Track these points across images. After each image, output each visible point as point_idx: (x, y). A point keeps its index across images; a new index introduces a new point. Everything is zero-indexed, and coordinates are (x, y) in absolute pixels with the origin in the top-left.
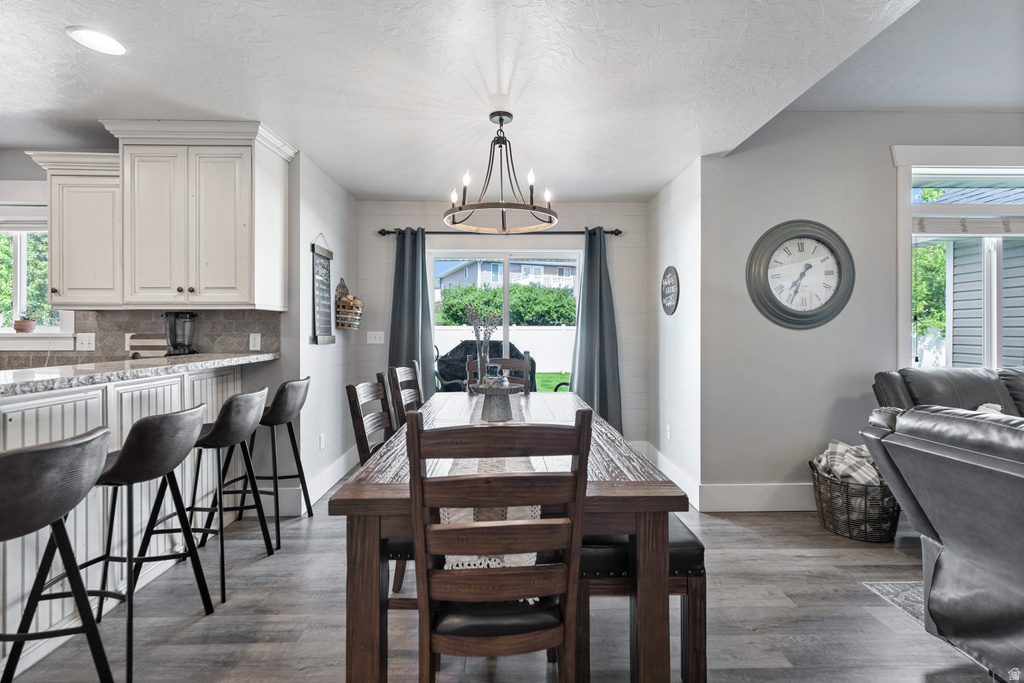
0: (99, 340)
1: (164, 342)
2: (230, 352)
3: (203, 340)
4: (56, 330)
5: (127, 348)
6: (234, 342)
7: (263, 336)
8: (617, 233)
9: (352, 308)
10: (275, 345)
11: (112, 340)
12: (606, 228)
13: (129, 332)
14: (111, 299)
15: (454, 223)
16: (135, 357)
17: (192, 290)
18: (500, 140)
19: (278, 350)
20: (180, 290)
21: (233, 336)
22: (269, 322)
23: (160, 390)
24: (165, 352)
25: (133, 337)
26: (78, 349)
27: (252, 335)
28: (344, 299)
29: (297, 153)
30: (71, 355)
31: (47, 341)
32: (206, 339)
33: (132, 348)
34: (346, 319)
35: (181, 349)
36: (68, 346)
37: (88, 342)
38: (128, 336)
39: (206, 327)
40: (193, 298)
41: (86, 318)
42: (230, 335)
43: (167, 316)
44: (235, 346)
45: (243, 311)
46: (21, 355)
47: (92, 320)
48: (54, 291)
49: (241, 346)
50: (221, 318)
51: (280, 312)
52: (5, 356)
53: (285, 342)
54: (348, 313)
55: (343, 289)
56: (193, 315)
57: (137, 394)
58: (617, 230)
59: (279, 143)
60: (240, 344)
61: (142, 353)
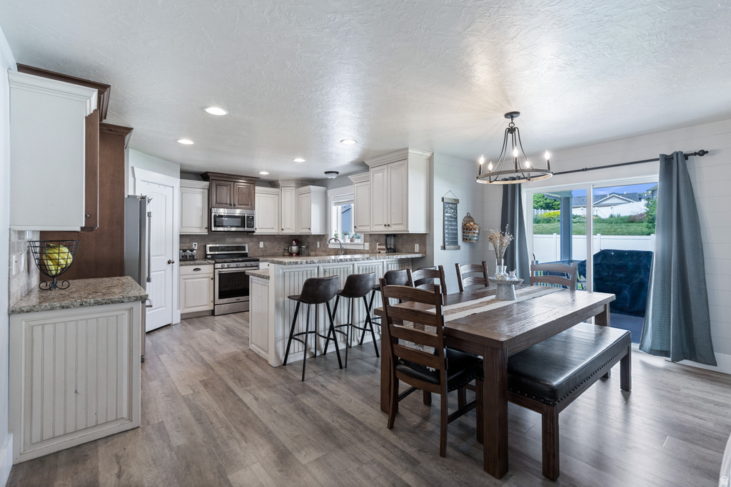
0: (370, 245)
1: (384, 247)
2: (408, 252)
3: (399, 247)
4: (360, 242)
5: (377, 249)
6: (408, 248)
7: (419, 246)
8: (702, 153)
9: (472, 230)
10: (424, 250)
11: (373, 246)
12: (685, 151)
13: (378, 243)
14: (368, 230)
15: (490, 182)
16: (379, 252)
17: (389, 225)
18: (511, 130)
19: (425, 252)
20: (385, 225)
21: (409, 245)
22: (421, 239)
23: (377, 266)
24: (386, 251)
25: (378, 245)
26: (365, 249)
27: (415, 245)
28: (468, 225)
29: (433, 154)
30: (363, 250)
31: (357, 246)
32: (401, 246)
33: (379, 249)
34: (468, 236)
35: (390, 251)
36: (361, 248)
37: (367, 246)
39: (400, 241)
40: (390, 229)
44: (410, 250)
46: (352, 251)
47: (368, 238)
48: (355, 227)
49: (412, 249)
50: (405, 237)
51: (426, 234)
52: (348, 251)
53: (428, 248)
54: (469, 233)
55: (469, 218)
56: (394, 235)
57: (364, 267)
58: (703, 151)
59: (421, 153)
61: (381, 251)
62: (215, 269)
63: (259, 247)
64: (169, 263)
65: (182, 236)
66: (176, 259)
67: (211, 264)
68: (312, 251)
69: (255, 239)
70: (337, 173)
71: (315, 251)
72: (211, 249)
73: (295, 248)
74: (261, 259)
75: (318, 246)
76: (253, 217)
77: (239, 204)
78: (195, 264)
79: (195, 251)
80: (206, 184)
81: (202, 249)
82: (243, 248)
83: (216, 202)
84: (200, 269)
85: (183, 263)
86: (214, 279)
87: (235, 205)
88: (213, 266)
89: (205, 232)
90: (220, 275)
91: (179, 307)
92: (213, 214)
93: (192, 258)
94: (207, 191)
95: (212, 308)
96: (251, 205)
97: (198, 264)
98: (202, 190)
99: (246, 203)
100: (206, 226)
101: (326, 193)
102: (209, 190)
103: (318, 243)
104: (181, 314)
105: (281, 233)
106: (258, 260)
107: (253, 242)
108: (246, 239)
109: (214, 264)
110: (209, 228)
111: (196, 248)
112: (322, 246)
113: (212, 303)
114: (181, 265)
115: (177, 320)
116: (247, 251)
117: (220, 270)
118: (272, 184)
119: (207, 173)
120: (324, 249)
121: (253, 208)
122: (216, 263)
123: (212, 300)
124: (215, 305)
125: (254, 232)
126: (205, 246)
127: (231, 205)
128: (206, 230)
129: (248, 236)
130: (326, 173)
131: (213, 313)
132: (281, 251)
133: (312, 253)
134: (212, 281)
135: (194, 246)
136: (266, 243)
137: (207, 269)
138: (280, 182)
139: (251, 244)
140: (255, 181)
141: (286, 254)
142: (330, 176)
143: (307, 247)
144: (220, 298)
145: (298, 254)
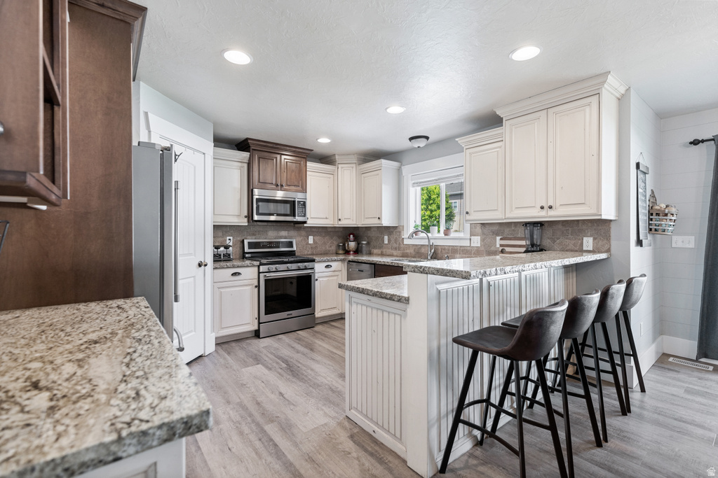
0: (482, 240)
1: (523, 243)
2: (567, 251)
3: (547, 242)
4: (461, 235)
5: (498, 246)
6: (570, 243)
7: (594, 239)
9: (666, 215)
10: (606, 247)
11: (489, 240)
13: (499, 236)
14: (497, 216)
16: (502, 252)
17: (551, 207)
19: (608, 251)
20: (542, 207)
21: (569, 239)
22: (599, 227)
24: (524, 249)
25: (501, 239)
26: (472, 245)
27: (585, 239)
28: (657, 207)
29: (628, 90)
30: (468, 248)
31: (458, 241)
32: (549, 241)
33: (501, 245)
34: (658, 225)
35: (535, 248)
36: (466, 243)
37: (476, 242)
38: (498, 238)
39: (549, 232)
40: (551, 213)
41: (475, 228)
42: (567, 238)
43: (526, 226)
44: (571, 246)
45: (578, 221)
46: (446, 248)
47: (478, 229)
48: (467, 213)
49: (576, 246)
50: (560, 226)
51: (611, 221)
52: (440, 248)
53: (614, 244)
54: (662, 220)
56: (542, 224)
59: (617, 86)
60: (574, 245)
61: (508, 249)
62: (259, 273)
63: (308, 244)
64: (200, 265)
65: (216, 227)
66: (209, 259)
67: (254, 266)
68: (375, 247)
69: (303, 233)
70: (427, 138)
71: (380, 247)
72: (251, 245)
73: (352, 245)
74: (317, 259)
75: (386, 242)
76: (305, 202)
77: (288, 185)
78: (234, 267)
79: (231, 248)
80: (246, 155)
81: (239, 245)
82: (290, 244)
83: (259, 182)
84: (239, 274)
85: (218, 265)
86: (258, 287)
87: (282, 186)
88: (256, 269)
89: (244, 222)
90: (266, 281)
91: (213, 331)
92: (255, 197)
93: (227, 258)
94: (246, 165)
95: (256, 328)
96: (302, 187)
97: (238, 267)
98: (240, 164)
99: (296, 183)
100: (246, 214)
101: (399, 170)
102: (249, 164)
103: (386, 238)
104: (216, 338)
105: (337, 224)
106: (313, 261)
107: (301, 236)
108: (293, 233)
109: (259, 266)
110: (250, 217)
111: (231, 244)
112: (393, 240)
113: (257, 321)
114: (215, 268)
115: (211, 348)
116: (295, 248)
117: (268, 275)
118: (325, 159)
119: (247, 139)
120: (395, 245)
121: (304, 190)
122: (261, 264)
123: (257, 316)
124: (259, 323)
125: (305, 222)
126: (243, 242)
127: (277, 185)
128: (246, 220)
129: (295, 229)
130: (411, 139)
131: (257, 334)
132: (333, 248)
133: (375, 251)
134: (257, 289)
135: (228, 241)
136: (317, 238)
137: (249, 273)
138: (337, 157)
139: (299, 239)
140: (305, 154)
141: (341, 252)
142: (416, 144)
143: (368, 244)
144: (266, 314)
145: (357, 252)
